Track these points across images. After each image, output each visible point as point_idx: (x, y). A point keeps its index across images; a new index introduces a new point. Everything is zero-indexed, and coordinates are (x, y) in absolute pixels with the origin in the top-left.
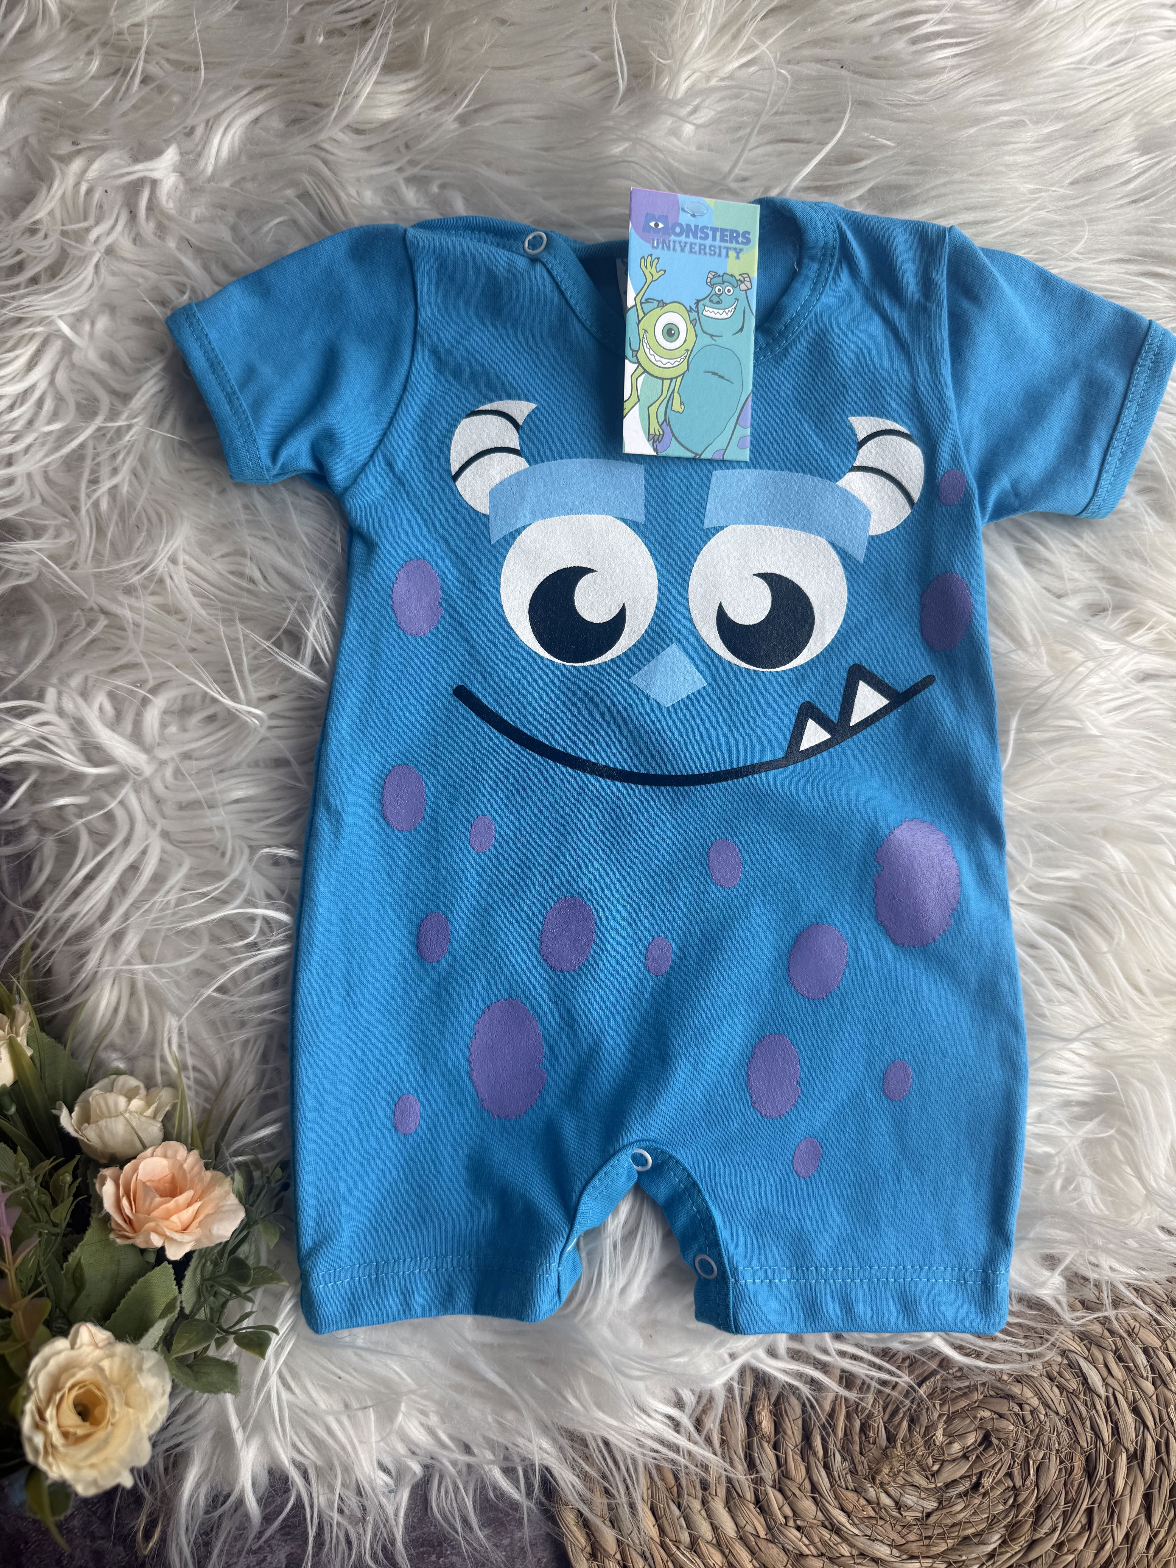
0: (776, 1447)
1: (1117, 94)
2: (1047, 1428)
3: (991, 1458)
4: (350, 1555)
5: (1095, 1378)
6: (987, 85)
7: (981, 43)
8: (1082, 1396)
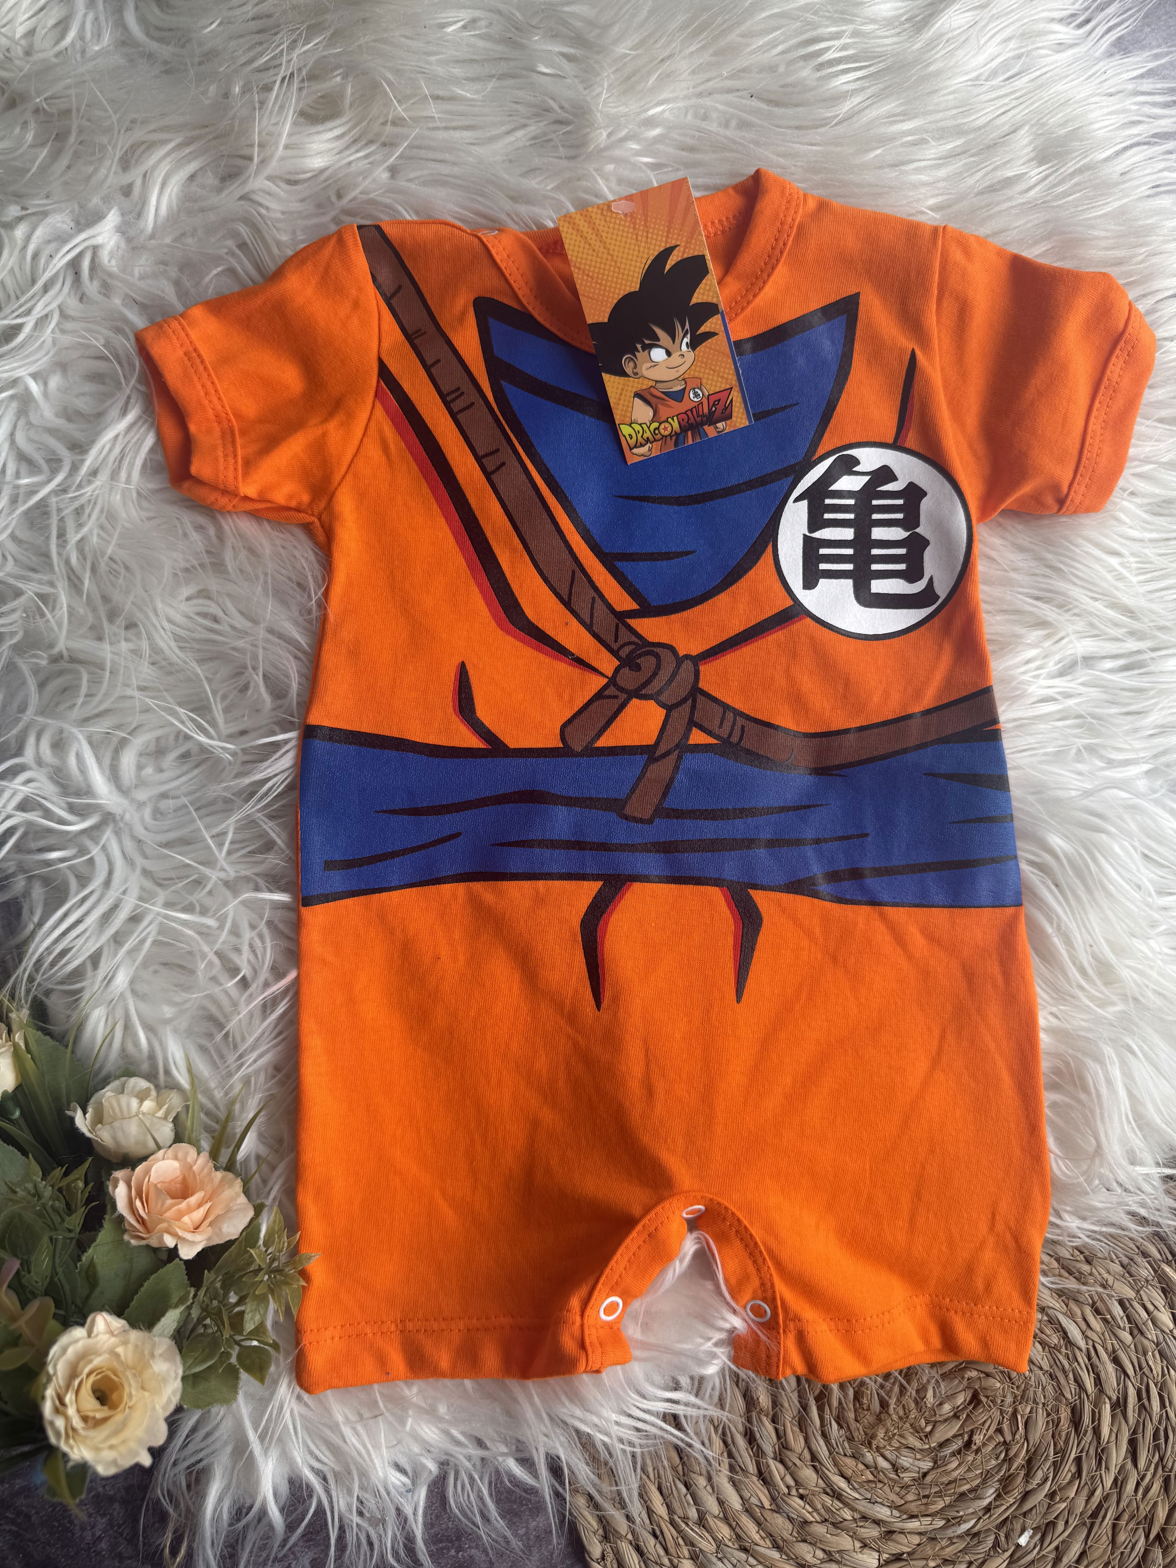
0: (774, 1420)
1: (1014, 108)
2: (1032, 1382)
3: (981, 1416)
4: (372, 1556)
5: (1075, 1333)
6: (889, 106)
7: (881, 66)
8: (1063, 1350)
